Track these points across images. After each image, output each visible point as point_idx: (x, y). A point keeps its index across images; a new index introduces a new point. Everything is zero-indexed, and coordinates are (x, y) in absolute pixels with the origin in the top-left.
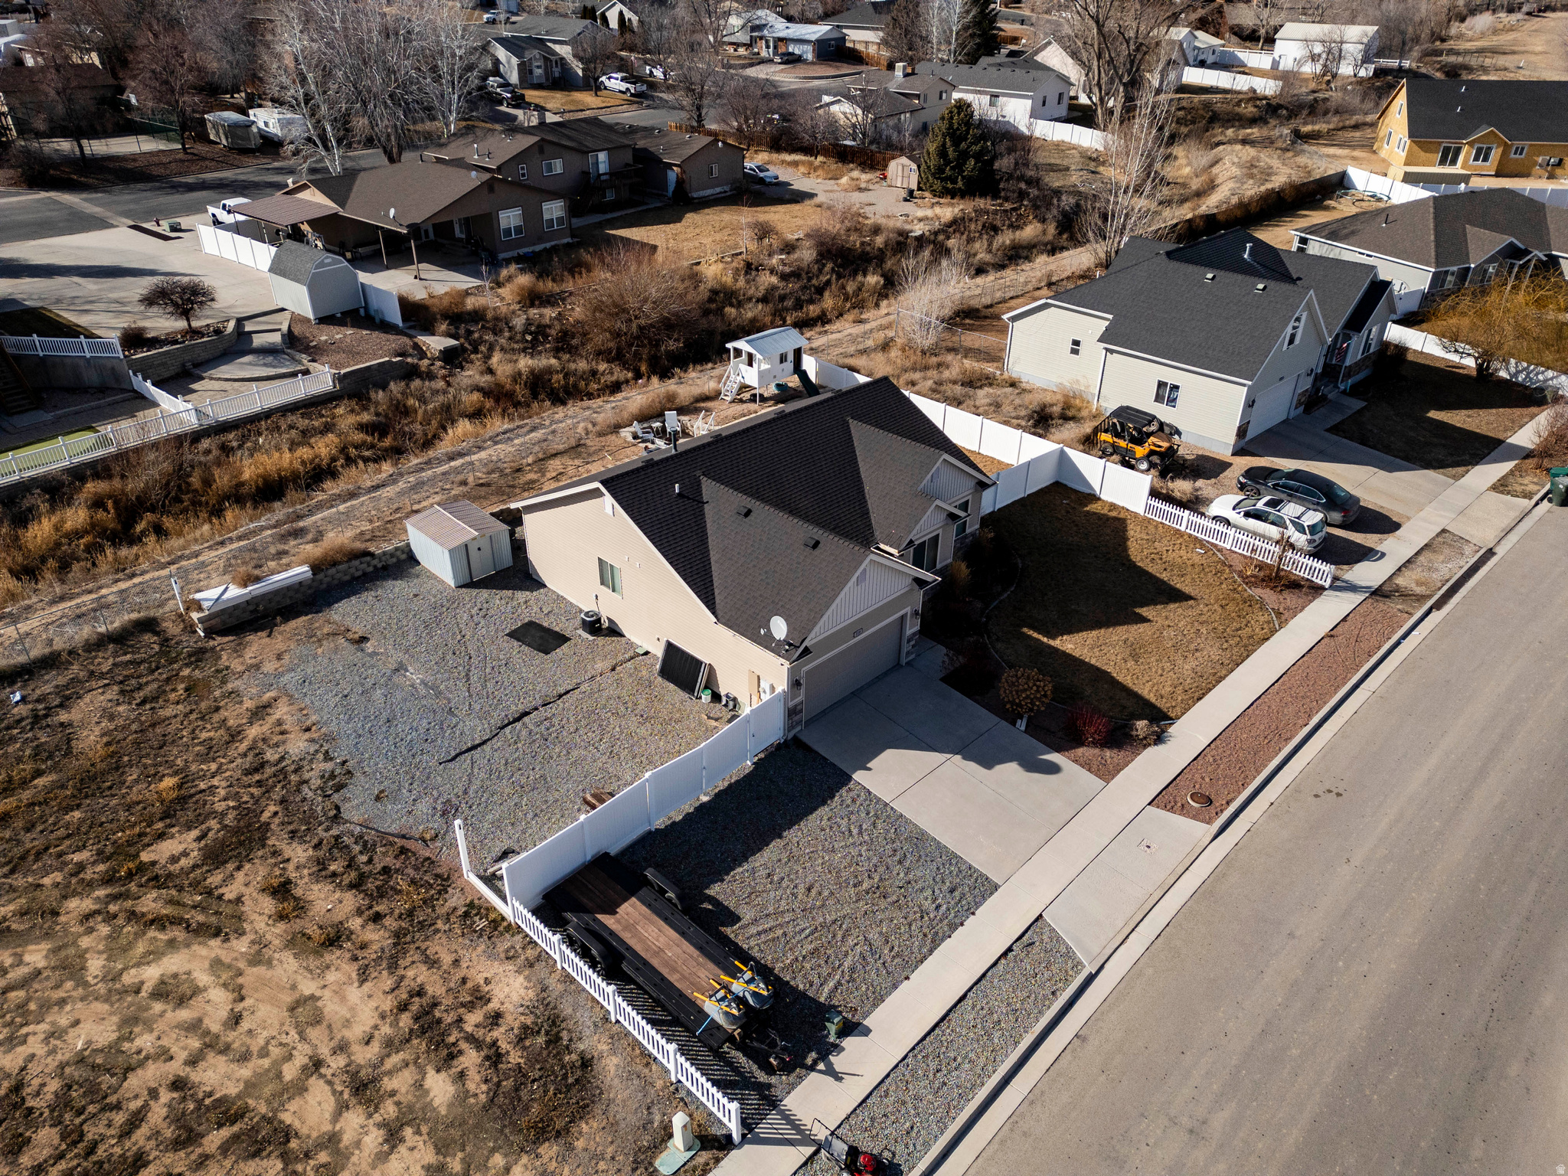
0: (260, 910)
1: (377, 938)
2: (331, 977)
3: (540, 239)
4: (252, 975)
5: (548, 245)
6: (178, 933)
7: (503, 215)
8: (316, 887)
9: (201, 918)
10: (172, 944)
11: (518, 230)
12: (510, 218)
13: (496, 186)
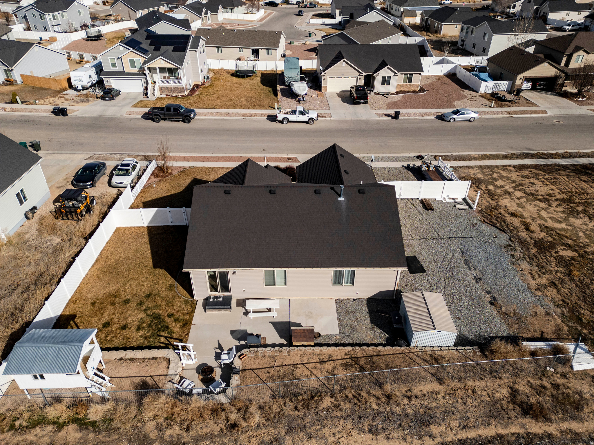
0: (534, 227)
1: (502, 211)
2: (514, 209)
4: (536, 216)
6: (558, 231)
8: (518, 225)
9: (552, 232)
10: (560, 230)
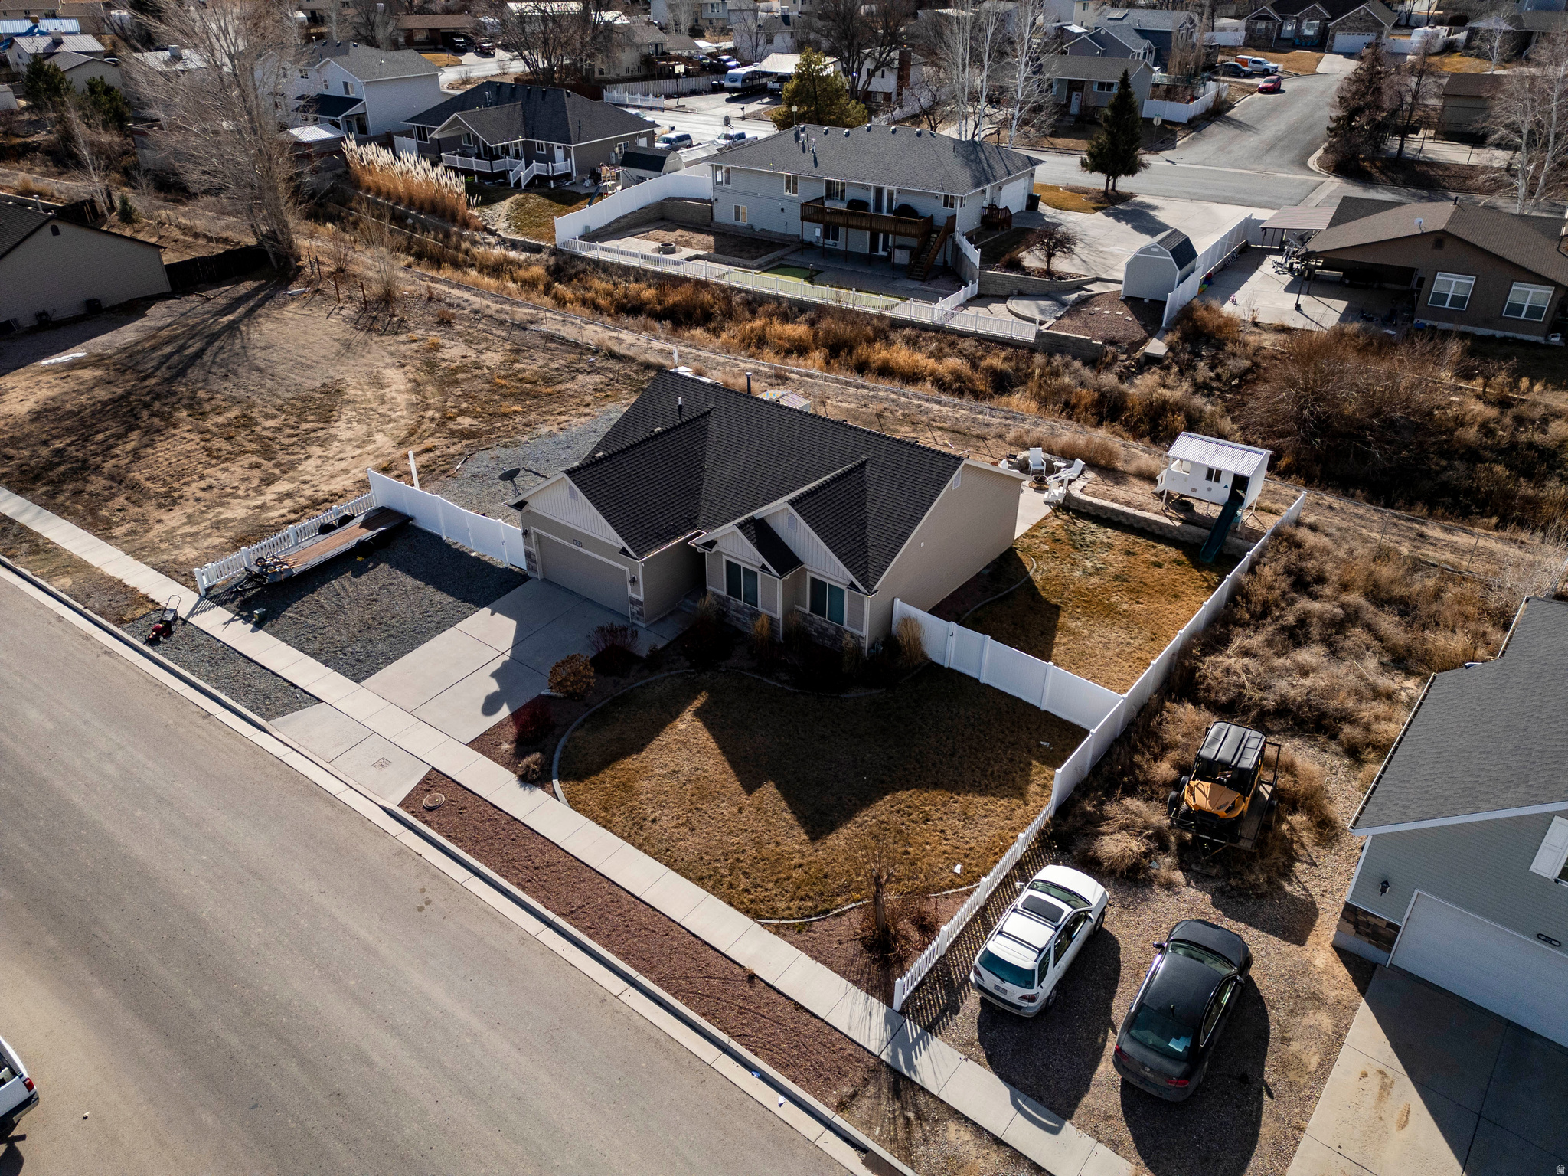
3: (1487, 323)
5: (1499, 334)
7: (1441, 277)
11: (1458, 300)
12: (1452, 284)
13: (1448, 244)
